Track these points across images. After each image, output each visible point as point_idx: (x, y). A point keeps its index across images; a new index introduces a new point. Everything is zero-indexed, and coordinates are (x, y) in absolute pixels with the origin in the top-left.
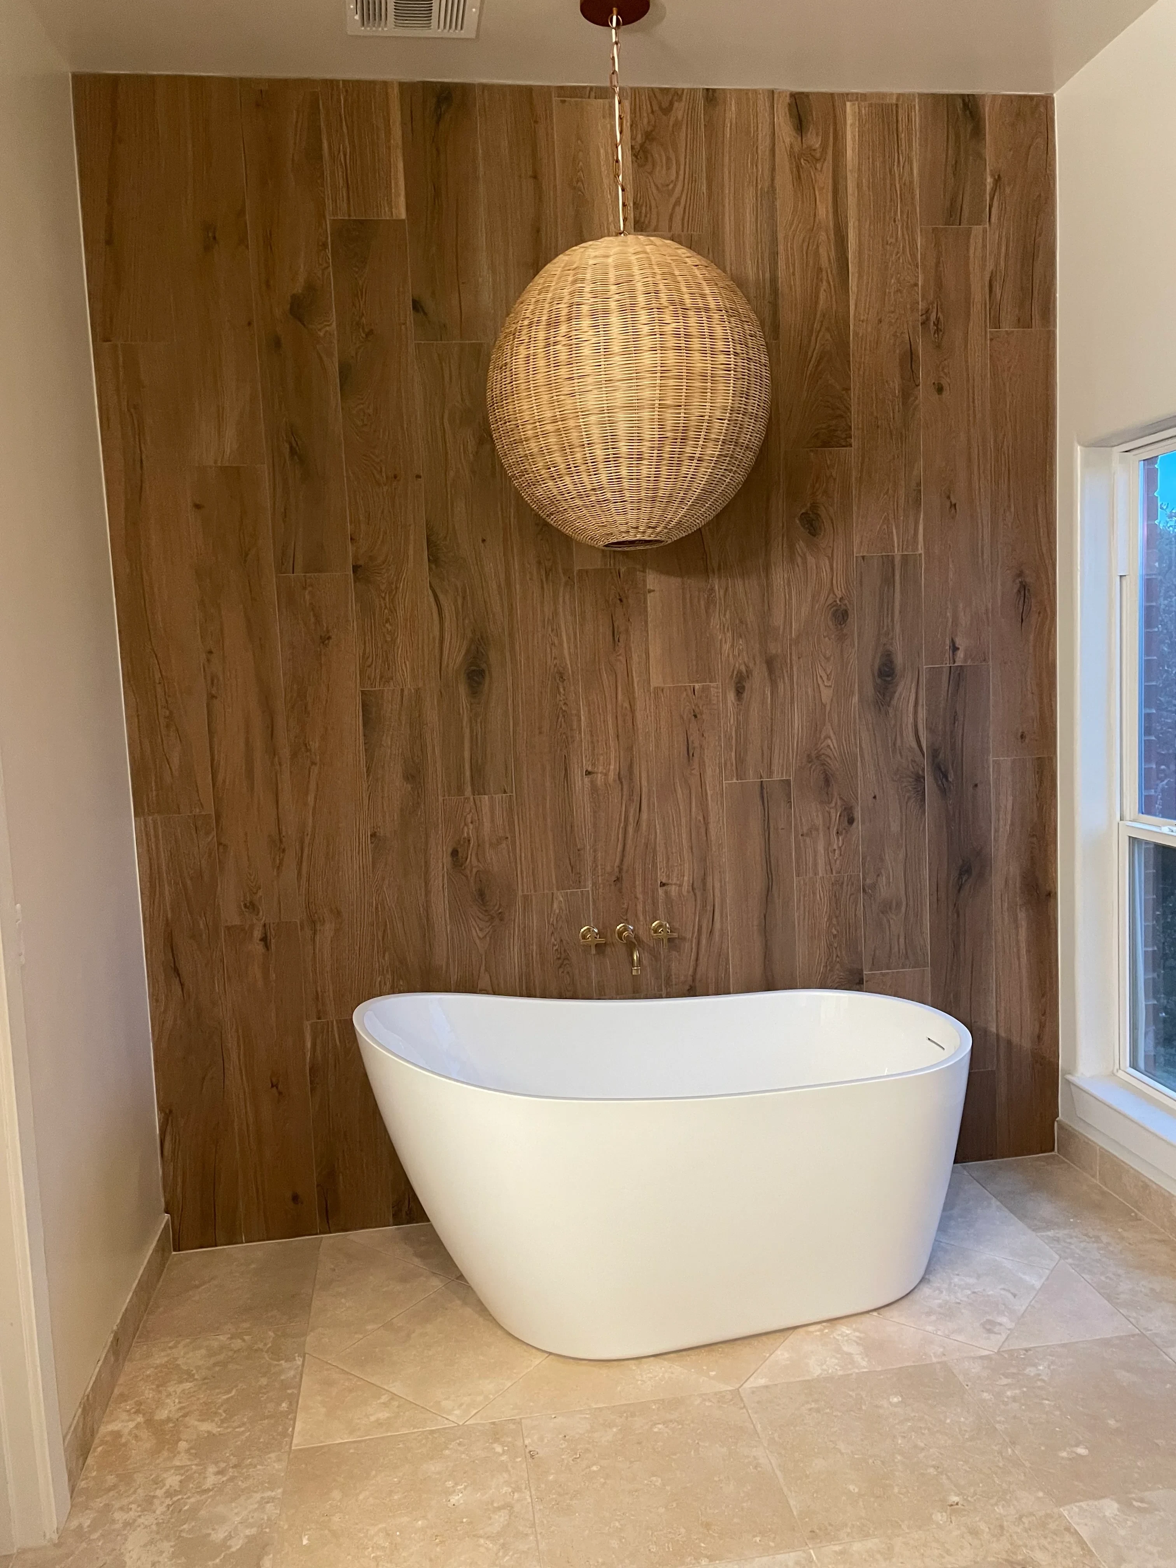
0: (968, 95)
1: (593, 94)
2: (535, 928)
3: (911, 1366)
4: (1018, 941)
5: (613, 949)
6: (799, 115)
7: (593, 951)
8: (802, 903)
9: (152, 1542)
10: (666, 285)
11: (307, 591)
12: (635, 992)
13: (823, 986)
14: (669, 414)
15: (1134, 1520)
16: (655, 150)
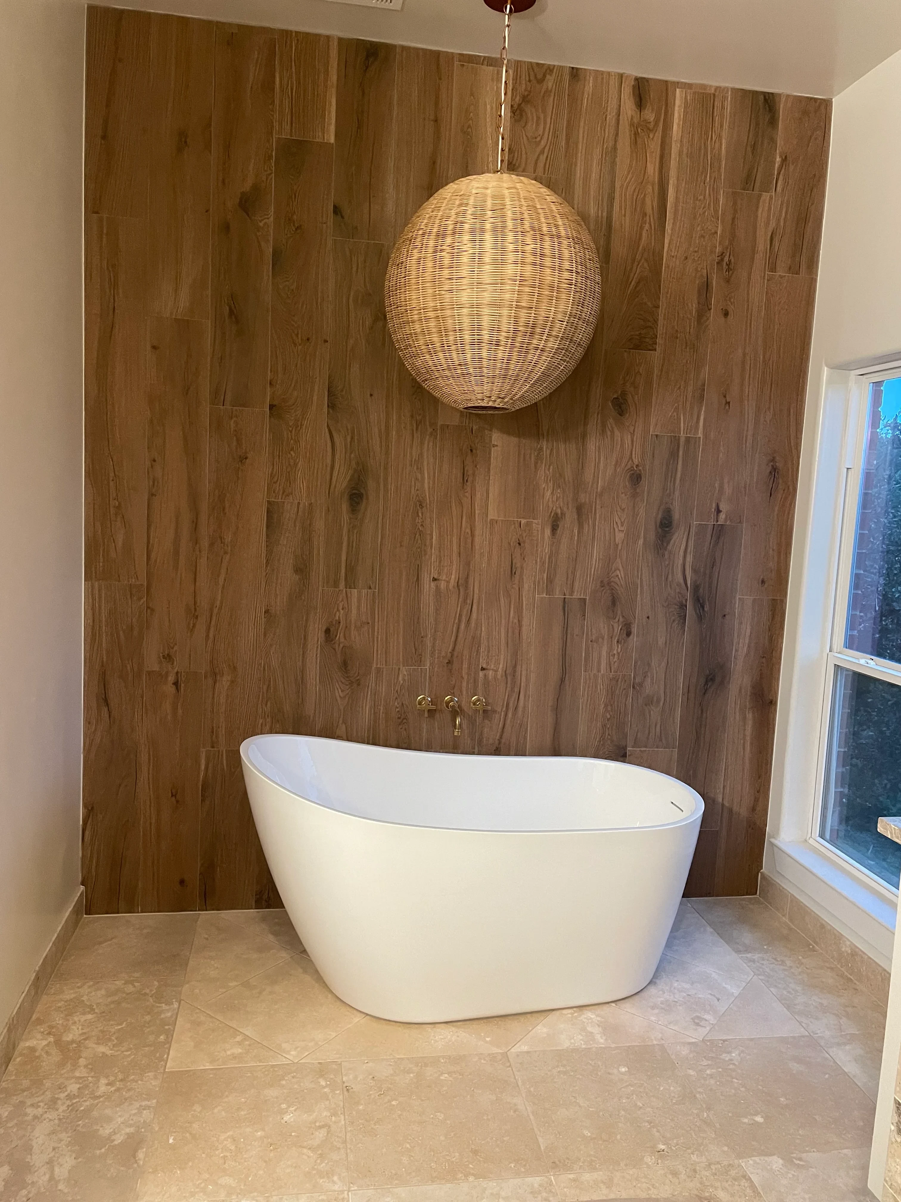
0: (768, 93)
1: (486, 63)
2: (383, 694)
3: (637, 1046)
4: (745, 735)
5: (441, 715)
6: (640, 94)
7: (426, 715)
8: (586, 692)
9: (53, 1132)
10: (529, 215)
11: (233, 421)
12: (455, 748)
13: (596, 756)
14: (523, 314)
15: (793, 1173)
16: (529, 110)
